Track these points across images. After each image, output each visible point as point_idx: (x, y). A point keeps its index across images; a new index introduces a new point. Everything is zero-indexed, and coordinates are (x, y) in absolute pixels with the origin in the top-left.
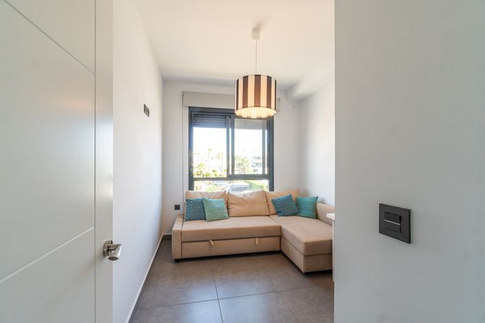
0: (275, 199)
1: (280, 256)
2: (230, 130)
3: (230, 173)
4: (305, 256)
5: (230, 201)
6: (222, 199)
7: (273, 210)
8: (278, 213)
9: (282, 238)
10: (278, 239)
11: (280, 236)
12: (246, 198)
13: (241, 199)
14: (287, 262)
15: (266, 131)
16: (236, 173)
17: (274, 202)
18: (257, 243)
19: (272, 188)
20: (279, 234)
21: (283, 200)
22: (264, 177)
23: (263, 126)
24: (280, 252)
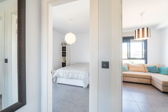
0: (148, 67)
1: (151, 86)
2: (129, 43)
3: (129, 57)
4: (163, 86)
5: (129, 66)
6: (126, 65)
7: (147, 70)
8: (149, 72)
9: (152, 80)
10: (150, 80)
11: (151, 79)
12: (135, 66)
13: (134, 66)
14: (154, 88)
15: (144, 43)
16: (131, 57)
17: (148, 68)
18: (141, 80)
19: (146, 63)
21: (152, 67)
22: (142, 59)
23: (142, 41)
24: (151, 85)
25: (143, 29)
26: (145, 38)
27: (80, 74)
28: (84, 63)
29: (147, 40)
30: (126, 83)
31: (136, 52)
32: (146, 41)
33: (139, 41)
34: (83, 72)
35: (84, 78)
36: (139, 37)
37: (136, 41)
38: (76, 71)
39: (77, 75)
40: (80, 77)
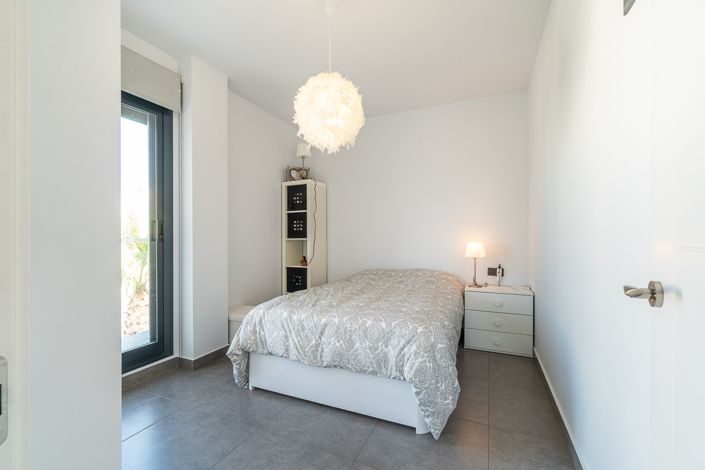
27: (394, 341)
28: (404, 271)
34: (411, 326)
35: (420, 371)
38: (369, 323)
39: (373, 349)
40: (392, 361)
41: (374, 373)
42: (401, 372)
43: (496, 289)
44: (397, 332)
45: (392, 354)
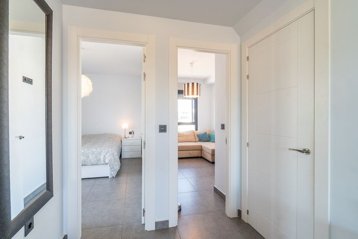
0: (198, 134)
1: (202, 159)
7: (197, 139)
8: (200, 141)
9: (202, 151)
10: (200, 151)
12: (184, 134)
15: (194, 100)
17: (198, 136)
18: (191, 153)
19: (197, 129)
20: (201, 149)
21: (202, 134)
22: (192, 123)
23: (192, 99)
24: (201, 157)
25: (193, 84)
26: (195, 96)
27: (103, 154)
29: (197, 98)
30: (182, 160)
31: (183, 113)
32: (196, 100)
33: (189, 98)
34: (107, 149)
35: (110, 160)
36: (188, 94)
37: (185, 98)
38: (94, 150)
39: (96, 157)
40: (102, 159)
41: (96, 164)
42: (105, 162)
43: (132, 138)
44: (103, 151)
45: (102, 158)
